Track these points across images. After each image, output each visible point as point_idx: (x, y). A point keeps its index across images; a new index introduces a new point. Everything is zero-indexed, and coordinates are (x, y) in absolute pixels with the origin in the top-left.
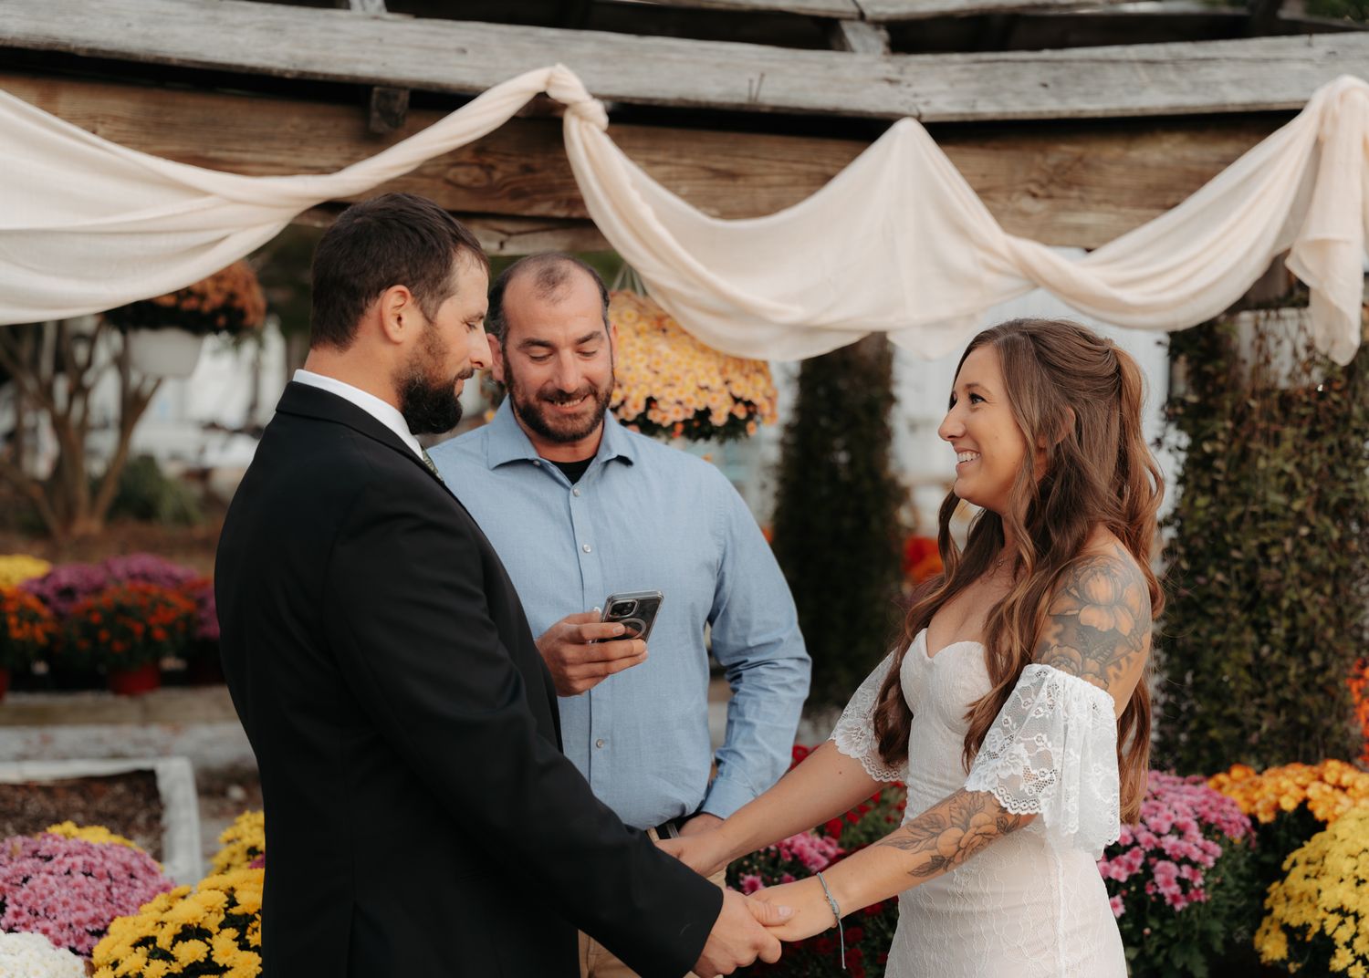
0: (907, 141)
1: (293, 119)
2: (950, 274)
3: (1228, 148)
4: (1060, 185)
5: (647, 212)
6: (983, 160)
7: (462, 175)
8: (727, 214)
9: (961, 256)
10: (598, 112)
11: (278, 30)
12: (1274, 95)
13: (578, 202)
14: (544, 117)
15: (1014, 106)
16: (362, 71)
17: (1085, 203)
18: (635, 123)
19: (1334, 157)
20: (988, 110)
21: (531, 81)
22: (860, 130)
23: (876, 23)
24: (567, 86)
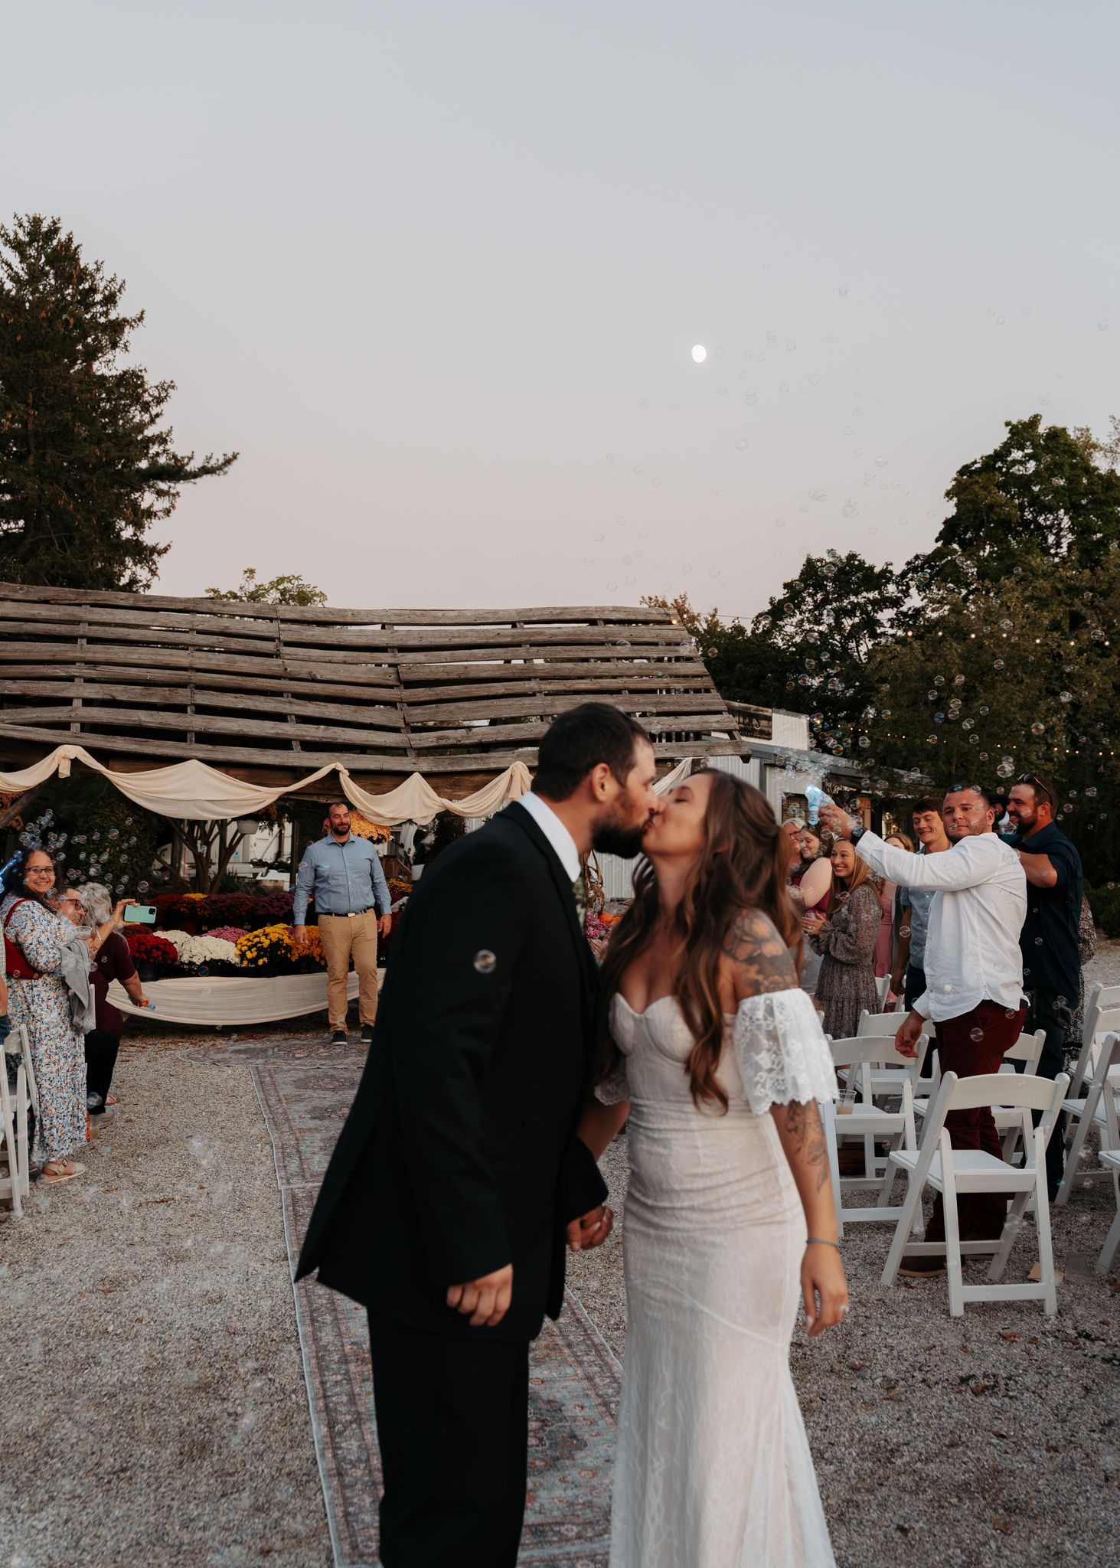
0: (417, 775)
1: (280, 775)
2: (426, 806)
3: (489, 778)
4: (455, 786)
5: (357, 794)
6: (435, 781)
7: (318, 786)
8: (377, 794)
9: (428, 802)
10: (347, 772)
11: (277, 756)
12: (502, 766)
13: (342, 791)
14: (335, 773)
15: (442, 769)
16: (296, 764)
17: (460, 790)
18: (355, 774)
19: (514, 779)
20: (435, 769)
21: (332, 766)
22: (406, 775)
23: (415, 749)
24: (340, 767)
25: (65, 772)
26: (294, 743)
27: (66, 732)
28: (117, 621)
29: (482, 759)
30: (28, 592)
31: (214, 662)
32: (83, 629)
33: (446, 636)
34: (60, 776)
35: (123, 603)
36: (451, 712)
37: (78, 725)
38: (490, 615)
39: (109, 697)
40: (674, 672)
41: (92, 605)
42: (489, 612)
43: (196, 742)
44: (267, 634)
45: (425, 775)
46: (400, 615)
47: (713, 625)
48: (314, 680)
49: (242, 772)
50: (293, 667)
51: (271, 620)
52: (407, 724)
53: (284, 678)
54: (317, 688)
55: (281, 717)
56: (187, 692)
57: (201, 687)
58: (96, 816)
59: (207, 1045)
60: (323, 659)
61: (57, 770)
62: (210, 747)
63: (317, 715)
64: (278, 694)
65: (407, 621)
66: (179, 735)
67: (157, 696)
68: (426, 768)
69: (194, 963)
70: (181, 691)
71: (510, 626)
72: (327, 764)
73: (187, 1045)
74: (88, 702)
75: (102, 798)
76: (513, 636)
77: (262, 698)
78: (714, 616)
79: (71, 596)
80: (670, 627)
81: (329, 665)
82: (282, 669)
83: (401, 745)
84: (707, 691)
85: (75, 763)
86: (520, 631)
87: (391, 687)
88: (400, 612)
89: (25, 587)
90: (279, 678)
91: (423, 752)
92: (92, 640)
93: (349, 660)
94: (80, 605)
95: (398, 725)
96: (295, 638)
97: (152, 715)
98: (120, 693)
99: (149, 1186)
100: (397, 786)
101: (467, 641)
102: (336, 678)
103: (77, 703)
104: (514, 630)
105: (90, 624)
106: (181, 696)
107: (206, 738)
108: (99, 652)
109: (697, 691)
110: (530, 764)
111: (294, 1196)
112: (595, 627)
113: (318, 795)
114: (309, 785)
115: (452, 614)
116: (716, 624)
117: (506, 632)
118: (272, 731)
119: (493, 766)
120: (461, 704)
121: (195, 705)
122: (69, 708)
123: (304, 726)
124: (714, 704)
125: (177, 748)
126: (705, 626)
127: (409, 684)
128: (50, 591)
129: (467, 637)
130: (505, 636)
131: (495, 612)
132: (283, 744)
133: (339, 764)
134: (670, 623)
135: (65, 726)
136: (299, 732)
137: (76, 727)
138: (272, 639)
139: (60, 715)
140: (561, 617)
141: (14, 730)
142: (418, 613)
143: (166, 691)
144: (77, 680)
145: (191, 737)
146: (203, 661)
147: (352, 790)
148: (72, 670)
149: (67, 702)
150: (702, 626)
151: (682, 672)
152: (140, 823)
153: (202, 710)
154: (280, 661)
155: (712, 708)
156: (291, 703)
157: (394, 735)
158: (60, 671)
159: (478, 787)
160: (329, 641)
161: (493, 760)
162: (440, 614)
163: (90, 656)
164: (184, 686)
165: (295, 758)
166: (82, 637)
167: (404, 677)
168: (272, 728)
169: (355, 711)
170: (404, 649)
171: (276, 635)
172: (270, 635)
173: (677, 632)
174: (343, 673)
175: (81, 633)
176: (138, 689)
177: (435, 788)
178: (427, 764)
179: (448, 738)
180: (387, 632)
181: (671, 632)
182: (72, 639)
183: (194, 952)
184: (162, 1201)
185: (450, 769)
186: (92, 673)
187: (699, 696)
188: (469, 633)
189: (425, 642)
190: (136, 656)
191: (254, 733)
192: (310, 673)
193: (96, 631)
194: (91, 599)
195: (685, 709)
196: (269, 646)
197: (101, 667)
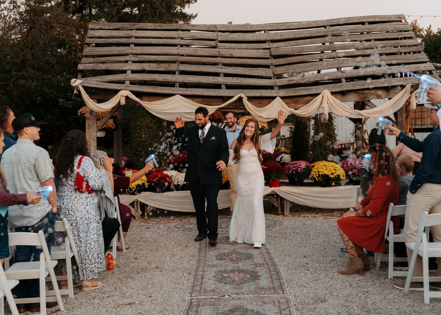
0: (278, 98)
1: (216, 100)
3: (312, 98)
4: (296, 102)
5: (251, 108)
6: (287, 100)
7: (233, 105)
8: (260, 107)
10: (246, 98)
11: (215, 92)
12: (318, 92)
13: (244, 107)
14: (241, 99)
15: (290, 95)
16: (223, 95)
17: (299, 104)
18: (250, 99)
19: (324, 98)
20: (287, 95)
21: (239, 95)
22: (273, 98)
23: (278, 86)
24: (243, 95)
25: (123, 102)
26: (222, 86)
27: (123, 85)
28: (147, 36)
29: (308, 89)
30: (110, 25)
31: (188, 51)
32: (133, 40)
33: (293, 34)
34: (121, 104)
35: (150, 28)
36: (295, 69)
37: (129, 82)
38: (314, 23)
39: (142, 69)
40: (403, 44)
41: (137, 30)
42: (313, 22)
43: (179, 87)
44: (212, 38)
45: (282, 98)
46: (272, 26)
47: (429, 31)
48: (232, 57)
49: (200, 100)
50: (224, 52)
51: (214, 31)
52: (274, 75)
53: (219, 57)
54: (234, 61)
55: (217, 75)
56: (176, 65)
57: (183, 63)
58: (137, 121)
59: (186, 220)
60: (237, 48)
61: (120, 101)
62: (185, 89)
63: (233, 73)
64: (216, 64)
65: (275, 28)
66: (172, 85)
67: (163, 67)
68: (282, 95)
69: (180, 185)
70: (173, 65)
71: (324, 28)
72: (237, 94)
73: (178, 220)
74: (133, 72)
75: (140, 113)
76: (324, 32)
77: (209, 66)
78: (430, 28)
79: (128, 26)
80: (401, 23)
81: (239, 50)
82: (218, 53)
83: (271, 85)
84: (419, 52)
85: (127, 98)
86: (328, 29)
87: (267, 59)
88: (272, 25)
89: (109, 23)
90: (217, 57)
91: (281, 87)
92: (137, 45)
93: (248, 47)
94: (131, 30)
95: (270, 76)
96: (224, 39)
97: (160, 76)
98: (147, 67)
99: (128, 295)
100: (269, 103)
101: (303, 36)
102: (242, 56)
103: (129, 72)
104: (326, 30)
105: (136, 38)
106: (173, 67)
107: (184, 85)
108: (139, 50)
109: (414, 53)
110: (331, 91)
111: (191, 303)
112: (364, 26)
113: (234, 109)
114: (229, 104)
115: (296, 24)
116: (431, 32)
117: (321, 31)
118: (213, 81)
119: (314, 92)
120: (299, 65)
121: (179, 70)
122: (125, 74)
123: (227, 78)
124: (422, 58)
125: (171, 90)
126: (426, 33)
127: (276, 57)
128: (120, 25)
129: (302, 34)
130: (321, 32)
131: (316, 22)
132: (218, 86)
133: (243, 94)
134: (401, 21)
135: (123, 82)
136: (225, 81)
137: (127, 83)
138: (214, 40)
139: (121, 77)
140: (348, 22)
141: (101, 85)
142: (280, 24)
143: (166, 65)
144: (129, 62)
145: (177, 85)
146: (183, 51)
147: (249, 106)
148: (127, 58)
149: (124, 72)
150: (424, 33)
151: (407, 44)
152: (157, 124)
153: (183, 73)
154: (217, 50)
155: (422, 60)
156: (222, 68)
157: (268, 80)
158: (122, 59)
159: (307, 103)
160: (239, 39)
161: (314, 90)
162: (290, 24)
163: (135, 52)
164: (174, 62)
165: (223, 92)
166: (132, 43)
167: (273, 54)
168: (213, 79)
169: (251, 70)
170: (273, 41)
171: (216, 38)
172: (213, 38)
173: (404, 26)
174: (246, 53)
175: (132, 42)
176: (155, 65)
177: (287, 104)
178: (283, 93)
179: (293, 80)
180: (266, 34)
181: (401, 26)
182: (128, 45)
183: (179, 180)
184: (129, 304)
185: (294, 94)
186: (136, 59)
187: (415, 55)
188: (304, 32)
189: (283, 37)
190: (154, 51)
191: (205, 82)
192: (230, 54)
193: (138, 41)
194: (136, 27)
195: (408, 61)
196: (213, 43)
197: (139, 56)
